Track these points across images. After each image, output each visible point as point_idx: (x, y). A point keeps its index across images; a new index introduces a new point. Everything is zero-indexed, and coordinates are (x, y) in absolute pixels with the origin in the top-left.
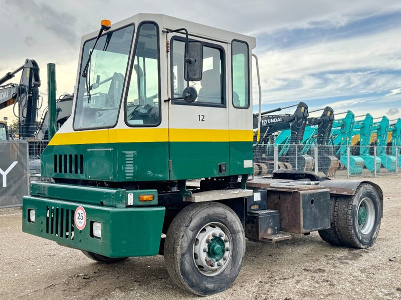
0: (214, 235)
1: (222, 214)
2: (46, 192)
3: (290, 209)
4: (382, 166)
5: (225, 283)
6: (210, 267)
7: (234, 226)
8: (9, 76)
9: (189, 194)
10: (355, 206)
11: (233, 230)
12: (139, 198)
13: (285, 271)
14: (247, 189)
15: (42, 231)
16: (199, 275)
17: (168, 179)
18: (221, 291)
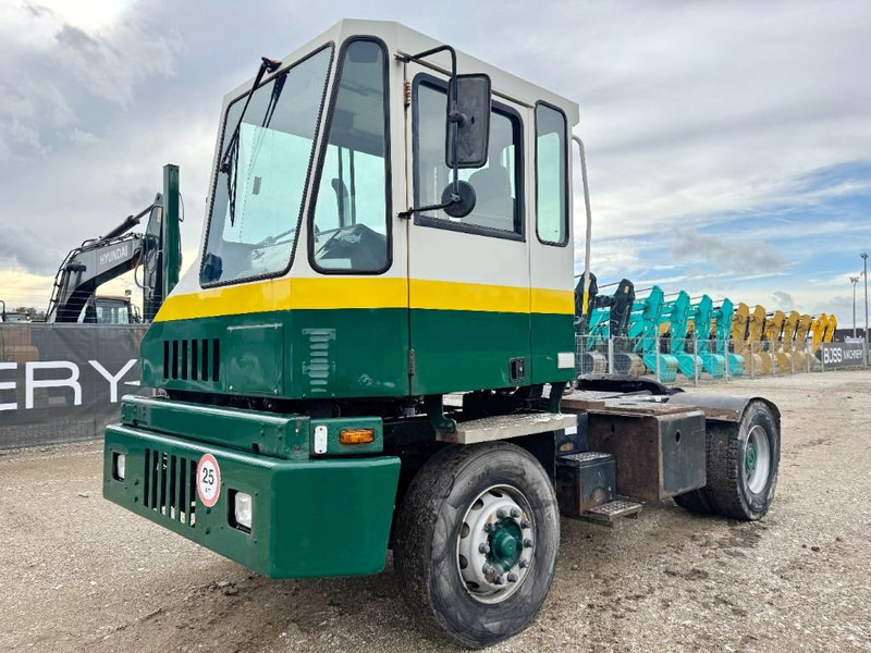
0: (500, 515)
1: (516, 468)
2: (148, 418)
3: (636, 451)
4: (704, 370)
5: (521, 615)
6: (492, 584)
7: (538, 492)
8: (131, 222)
9: (450, 425)
10: (742, 441)
11: (538, 500)
12: (341, 436)
13: (630, 576)
14: (563, 413)
15: (136, 499)
16: (470, 603)
17: (407, 394)
18: (514, 635)
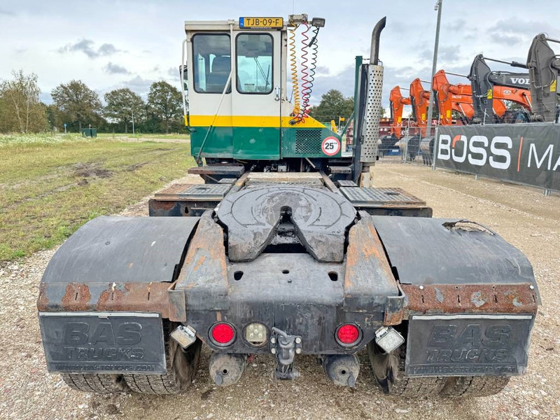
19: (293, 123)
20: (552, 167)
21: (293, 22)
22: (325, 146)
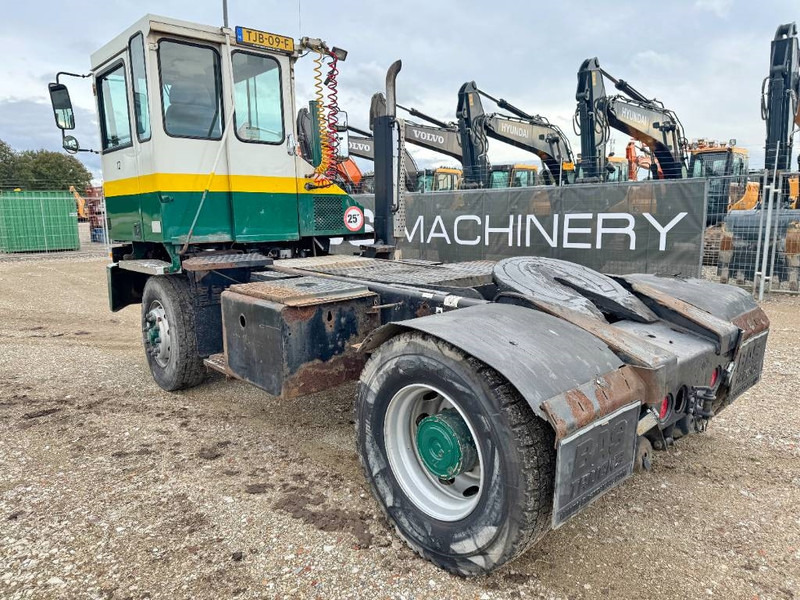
19: (311, 187)
20: (426, 238)
21: (306, 45)
22: (348, 219)
